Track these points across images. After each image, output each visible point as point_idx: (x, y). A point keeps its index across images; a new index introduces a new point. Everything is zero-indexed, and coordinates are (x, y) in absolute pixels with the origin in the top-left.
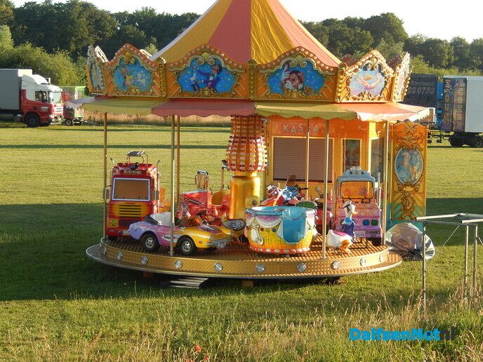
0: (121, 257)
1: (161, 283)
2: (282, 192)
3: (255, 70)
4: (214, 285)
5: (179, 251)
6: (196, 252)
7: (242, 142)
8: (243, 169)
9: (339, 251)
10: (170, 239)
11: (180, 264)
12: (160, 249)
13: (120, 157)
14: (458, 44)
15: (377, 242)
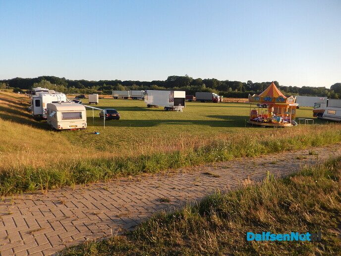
0: (253, 123)
1: (259, 126)
2: (275, 115)
3: (275, 98)
4: (267, 127)
5: (262, 122)
6: (265, 122)
7: (270, 108)
8: (270, 111)
9: (285, 123)
10: (261, 120)
11: (262, 124)
12: (259, 122)
13: (252, 109)
14: (290, 87)
15: (290, 122)
